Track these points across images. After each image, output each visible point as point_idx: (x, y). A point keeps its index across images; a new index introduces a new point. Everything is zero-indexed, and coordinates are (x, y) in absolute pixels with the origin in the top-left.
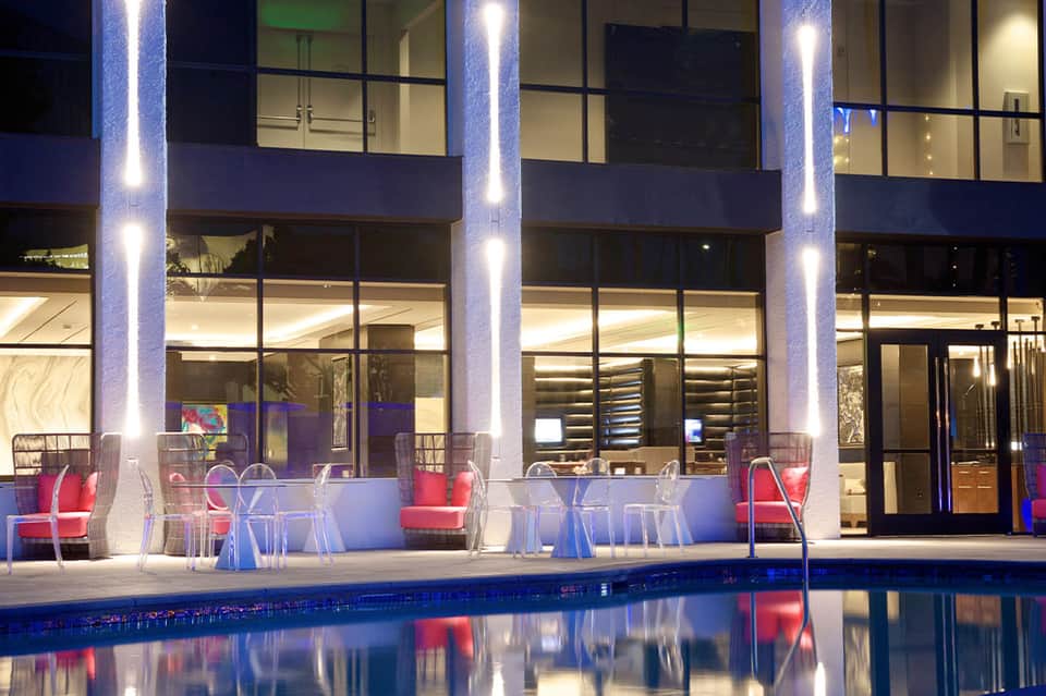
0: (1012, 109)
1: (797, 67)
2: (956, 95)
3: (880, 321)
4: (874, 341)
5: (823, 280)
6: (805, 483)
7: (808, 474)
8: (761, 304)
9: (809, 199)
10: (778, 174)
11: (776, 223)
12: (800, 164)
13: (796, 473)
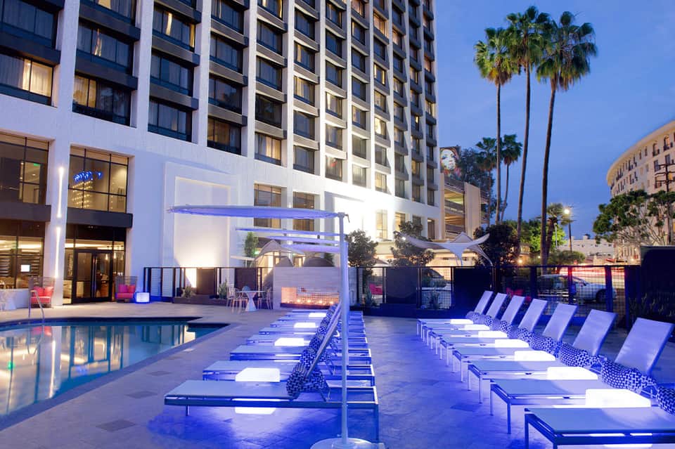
0: (120, 194)
1: (58, 179)
2: (105, 189)
3: (78, 245)
4: (77, 251)
5: (61, 235)
6: (52, 291)
7: (53, 289)
8: (43, 241)
9: (59, 214)
10: (50, 206)
11: (49, 220)
12: (58, 203)
13: (50, 288)
